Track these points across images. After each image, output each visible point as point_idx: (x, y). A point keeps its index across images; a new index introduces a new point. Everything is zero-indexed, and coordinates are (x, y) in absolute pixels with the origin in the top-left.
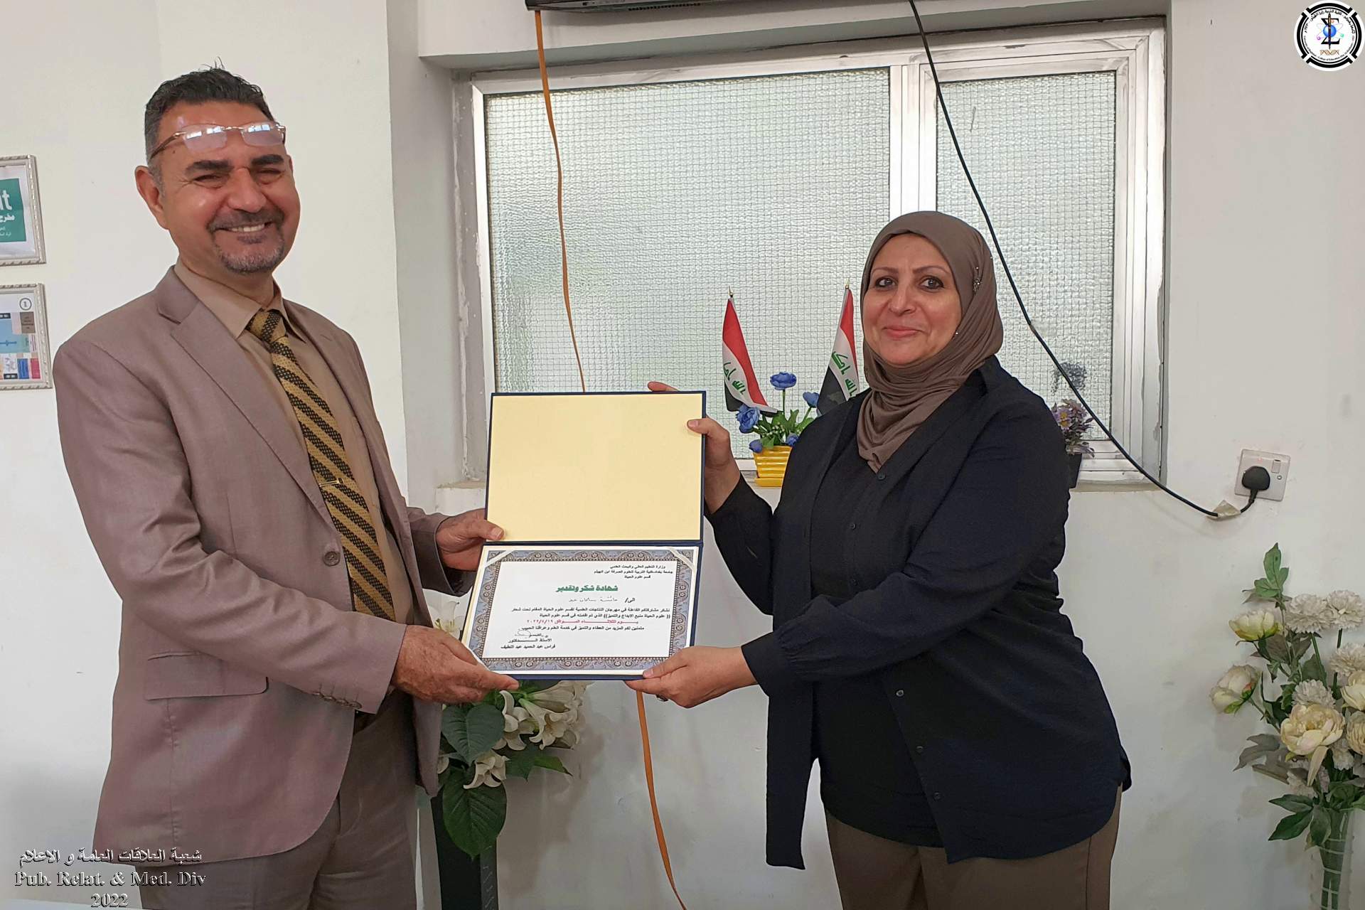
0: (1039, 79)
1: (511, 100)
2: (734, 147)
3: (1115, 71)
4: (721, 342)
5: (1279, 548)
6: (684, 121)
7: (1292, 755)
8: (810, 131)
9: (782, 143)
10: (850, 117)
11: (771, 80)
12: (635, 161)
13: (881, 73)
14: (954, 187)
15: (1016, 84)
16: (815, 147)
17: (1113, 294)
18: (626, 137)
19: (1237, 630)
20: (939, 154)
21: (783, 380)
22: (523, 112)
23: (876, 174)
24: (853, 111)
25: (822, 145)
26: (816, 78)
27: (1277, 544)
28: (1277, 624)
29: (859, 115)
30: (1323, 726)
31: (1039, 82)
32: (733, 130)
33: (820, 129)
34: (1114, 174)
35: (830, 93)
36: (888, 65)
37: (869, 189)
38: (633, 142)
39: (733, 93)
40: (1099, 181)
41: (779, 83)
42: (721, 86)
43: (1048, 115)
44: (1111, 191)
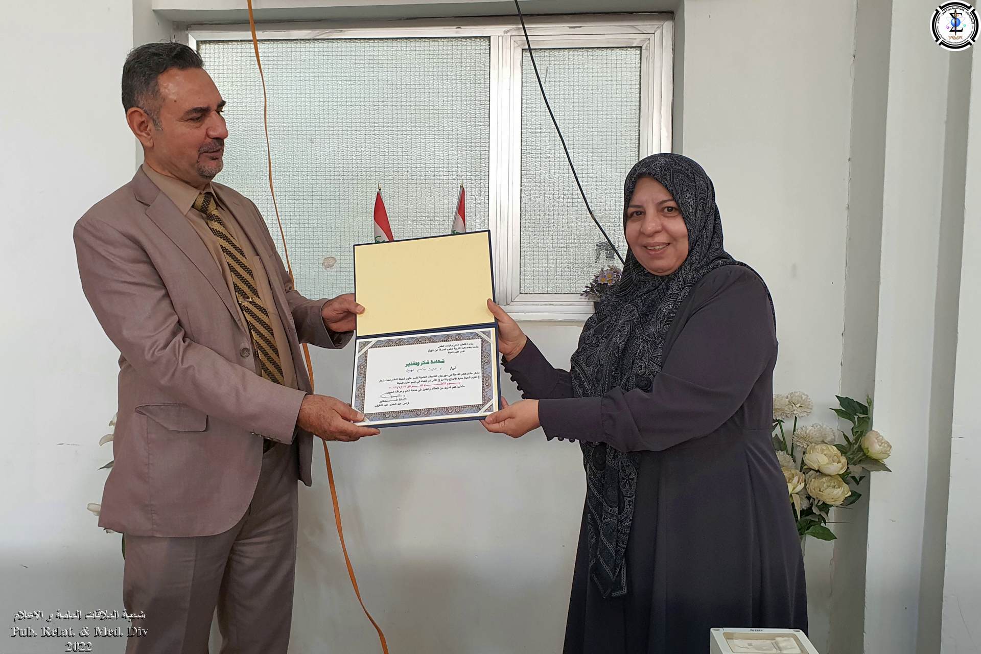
0: (590, 50)
1: (215, 45)
2: (381, 86)
3: (641, 47)
4: (372, 221)
6: (345, 66)
8: (434, 77)
10: (463, 70)
11: (407, 41)
12: (309, 92)
13: (484, 40)
14: (533, 120)
15: (576, 53)
16: (438, 88)
18: (302, 75)
20: (523, 98)
22: (226, 54)
23: (480, 110)
24: (464, 66)
26: (439, 42)
29: (469, 68)
31: (590, 52)
32: (380, 74)
33: (442, 76)
35: (449, 53)
36: (489, 35)
37: (475, 119)
38: (307, 79)
39: (381, 49)
40: (629, 120)
41: (413, 44)
42: (371, 43)
43: (596, 75)
44: (637, 127)
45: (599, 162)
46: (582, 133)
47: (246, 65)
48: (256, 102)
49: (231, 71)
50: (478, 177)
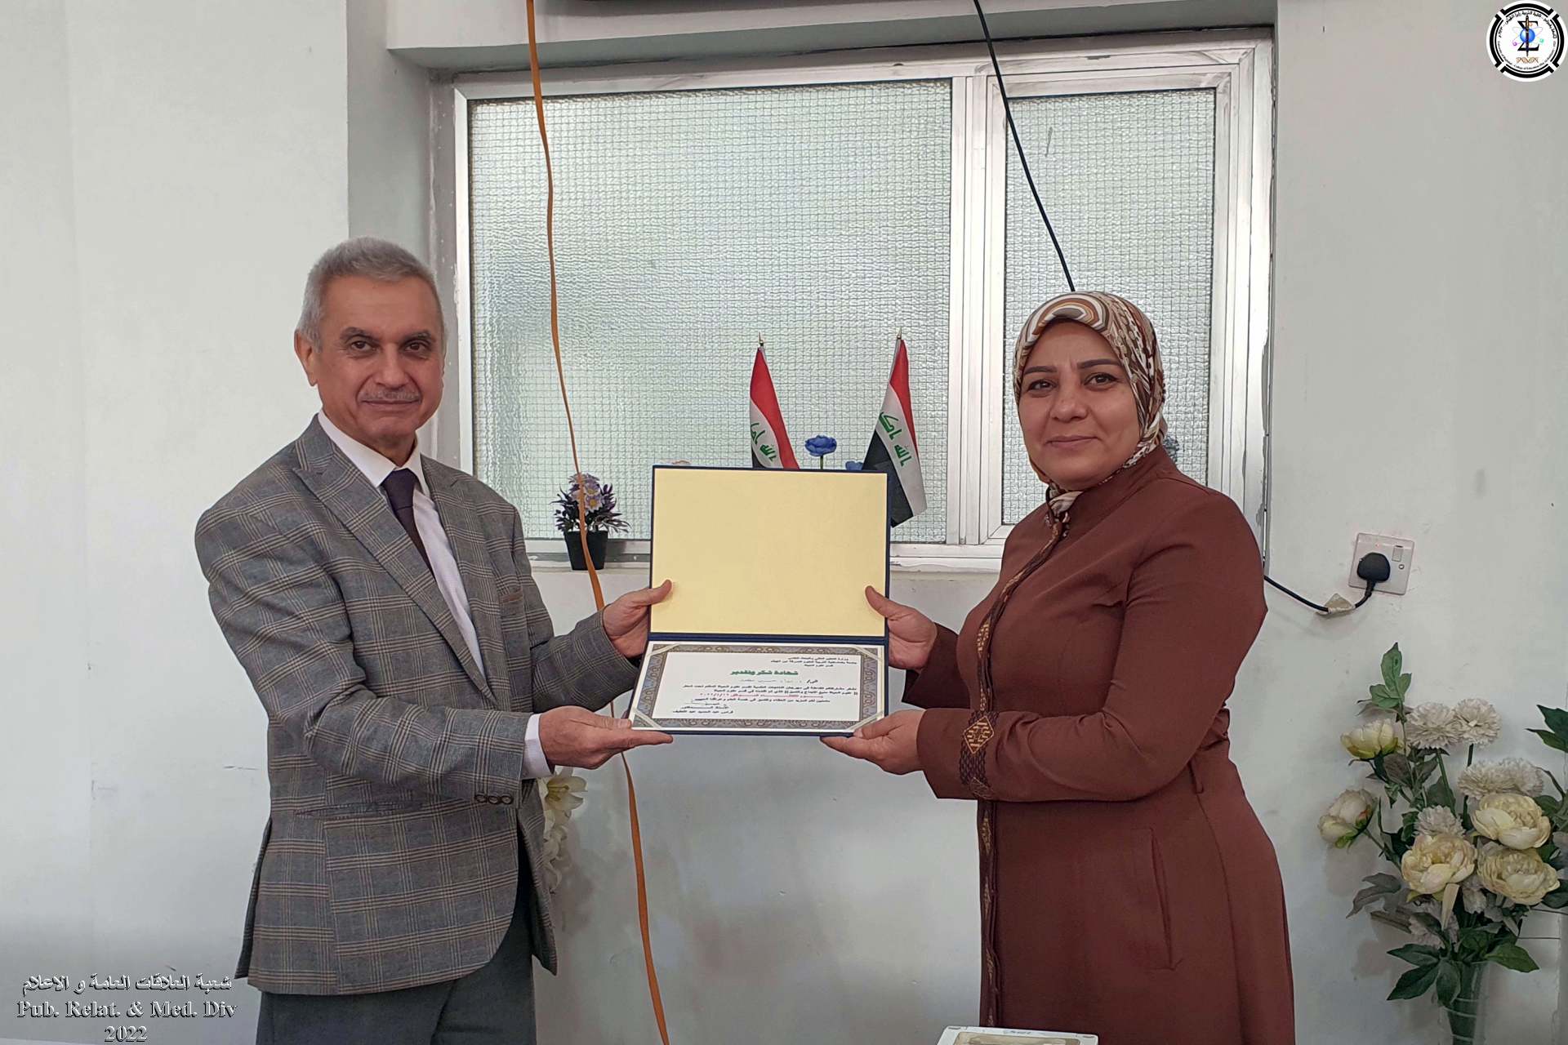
0: (1126, 97)
1: (500, 107)
2: (768, 168)
3: (1215, 88)
4: (748, 399)
5: (1400, 649)
6: (708, 136)
7: (1415, 895)
8: (857, 152)
9: (825, 164)
10: (905, 136)
12: (648, 181)
13: (942, 85)
14: (1025, 221)
15: (1100, 103)
16: (863, 170)
17: (1210, 351)
18: (638, 153)
19: (1350, 745)
20: (1009, 182)
21: (820, 445)
22: (515, 120)
23: (935, 204)
24: (908, 130)
25: (872, 168)
26: (865, 89)
27: (1397, 643)
28: (1397, 738)
29: (916, 133)
30: (1451, 859)
31: (1126, 100)
32: (766, 148)
33: (869, 149)
34: (1213, 210)
35: (882, 108)
36: (950, 76)
37: (926, 222)
38: (647, 160)
39: (767, 105)
41: (821, 95)
42: (752, 96)
43: (1136, 140)
44: (1208, 230)
45: (1141, 293)
49: (522, 150)
50: (930, 321)
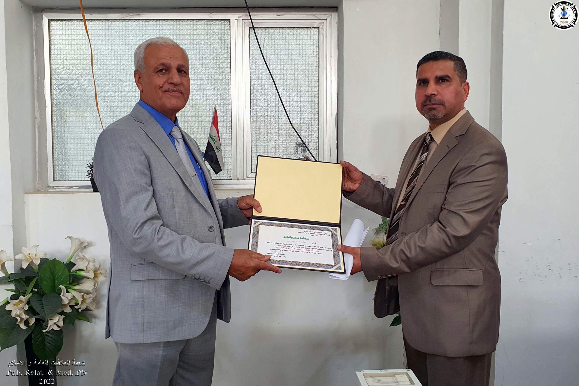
1: (61, 22)
3: (319, 27)
6: (142, 36)
10: (214, 39)
11: (180, 21)
12: (119, 51)
13: (227, 22)
14: (256, 69)
15: (281, 30)
16: (199, 50)
17: (319, 115)
18: (115, 41)
20: (251, 56)
22: (67, 28)
23: (225, 63)
24: (215, 37)
25: (202, 50)
26: (199, 22)
29: (218, 38)
31: (289, 30)
33: (201, 43)
34: (319, 68)
35: (205, 29)
36: (230, 19)
37: (222, 68)
38: (118, 43)
39: (164, 26)
40: (313, 70)
41: (183, 23)
42: (158, 22)
44: (318, 75)
45: (296, 95)
46: (285, 78)
47: (80, 35)
48: (86, 57)
49: (70, 38)
50: (224, 103)
